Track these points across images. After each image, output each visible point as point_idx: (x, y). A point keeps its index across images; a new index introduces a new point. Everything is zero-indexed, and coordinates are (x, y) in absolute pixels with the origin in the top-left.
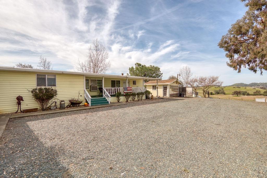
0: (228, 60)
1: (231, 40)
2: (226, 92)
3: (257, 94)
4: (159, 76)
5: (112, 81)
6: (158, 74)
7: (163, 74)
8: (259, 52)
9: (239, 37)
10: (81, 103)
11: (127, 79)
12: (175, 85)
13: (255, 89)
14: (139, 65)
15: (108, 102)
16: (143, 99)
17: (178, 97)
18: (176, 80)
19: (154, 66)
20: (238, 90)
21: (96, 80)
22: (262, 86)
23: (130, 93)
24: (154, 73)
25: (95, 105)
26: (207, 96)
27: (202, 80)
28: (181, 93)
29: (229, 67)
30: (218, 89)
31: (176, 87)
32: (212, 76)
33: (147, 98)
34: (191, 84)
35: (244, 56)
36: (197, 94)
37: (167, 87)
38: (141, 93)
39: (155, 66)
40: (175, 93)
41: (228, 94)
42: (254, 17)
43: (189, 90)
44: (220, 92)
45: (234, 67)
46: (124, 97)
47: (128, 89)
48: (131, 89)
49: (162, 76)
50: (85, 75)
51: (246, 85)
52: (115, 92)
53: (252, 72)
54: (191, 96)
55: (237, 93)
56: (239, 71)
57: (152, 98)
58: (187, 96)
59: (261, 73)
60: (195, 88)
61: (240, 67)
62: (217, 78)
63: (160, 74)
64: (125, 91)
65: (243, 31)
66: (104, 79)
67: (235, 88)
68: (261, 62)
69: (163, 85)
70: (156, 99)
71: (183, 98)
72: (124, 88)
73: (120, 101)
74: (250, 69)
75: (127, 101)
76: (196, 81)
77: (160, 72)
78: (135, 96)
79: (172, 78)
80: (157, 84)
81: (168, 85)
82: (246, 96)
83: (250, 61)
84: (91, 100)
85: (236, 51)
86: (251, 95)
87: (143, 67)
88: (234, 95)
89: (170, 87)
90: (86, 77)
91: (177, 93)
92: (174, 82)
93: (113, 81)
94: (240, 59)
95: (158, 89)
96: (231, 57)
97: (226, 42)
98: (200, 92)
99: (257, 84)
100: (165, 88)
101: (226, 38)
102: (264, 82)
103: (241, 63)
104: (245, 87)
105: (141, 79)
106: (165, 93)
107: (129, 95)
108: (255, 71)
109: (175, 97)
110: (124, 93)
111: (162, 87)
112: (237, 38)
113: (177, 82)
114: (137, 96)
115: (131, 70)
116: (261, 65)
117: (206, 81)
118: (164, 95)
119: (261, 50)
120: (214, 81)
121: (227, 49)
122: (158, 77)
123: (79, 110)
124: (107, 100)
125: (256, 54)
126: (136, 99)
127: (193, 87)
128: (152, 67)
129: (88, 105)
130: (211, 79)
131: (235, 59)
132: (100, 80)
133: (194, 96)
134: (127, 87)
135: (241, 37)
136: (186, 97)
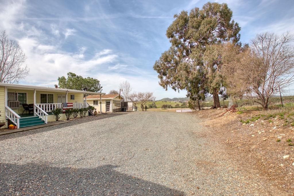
0: (159, 80)
1: (161, 65)
2: (157, 106)
3: (177, 107)
4: (99, 90)
5: (41, 95)
6: (97, 88)
7: (103, 88)
8: (177, 77)
9: (166, 63)
10: (4, 125)
11: (66, 93)
12: (118, 99)
13: (176, 103)
14: (73, 75)
15: (44, 122)
16: (86, 116)
17: (121, 111)
18: (119, 95)
19: (92, 78)
20: (165, 104)
21: (16, 94)
22: (180, 101)
23: (72, 109)
24: (93, 86)
25: (26, 127)
26: (145, 109)
27: (141, 95)
28: (123, 108)
29: (160, 86)
30: (151, 103)
31: (119, 102)
32: (148, 92)
33: (90, 114)
34: (132, 98)
35: (169, 78)
36: (136, 108)
37: (109, 102)
38: (84, 108)
39: (94, 79)
40: (118, 108)
41: (159, 108)
42: (174, 52)
43: (130, 105)
44: (153, 106)
45: (163, 86)
46: (64, 114)
47: (68, 105)
48: (72, 104)
49: (102, 90)
50: (7, 87)
51: (171, 100)
52: (51, 109)
53: (173, 90)
54: (132, 111)
55: (165, 107)
56: (167, 90)
57: (95, 114)
58: (129, 110)
59: (179, 91)
60: (135, 102)
61: (167, 86)
62: (152, 94)
63: (99, 87)
64: (64, 108)
65: (168, 60)
66: (35, 92)
67: (163, 102)
68: (178, 83)
69: (106, 100)
70: (99, 115)
71: (126, 113)
72: (63, 103)
73: (59, 120)
74: (172, 88)
75: (68, 119)
76: (135, 96)
77: (100, 85)
78: (78, 112)
79: (114, 93)
80: (101, 98)
81: (111, 99)
82: (170, 109)
83: (173, 83)
84: (20, 120)
85: (165, 74)
86: (174, 108)
87: (78, 78)
88: (163, 108)
89: (113, 102)
90: (8, 90)
91: (119, 108)
92: (116, 97)
93: (44, 95)
94: (167, 80)
95: (102, 105)
96: (161, 78)
97: (158, 66)
98: (139, 106)
99: (177, 98)
100: (108, 103)
101: (158, 63)
102: (181, 98)
103: (168, 83)
104: (169, 101)
105: (82, 93)
106: (108, 108)
107: (71, 112)
108: (175, 90)
109: (118, 112)
110: (64, 109)
111: (105, 102)
112: (165, 64)
113: (120, 97)
114: (79, 112)
115: (62, 80)
116: (178, 86)
117: (144, 96)
118: (107, 110)
119: (178, 76)
120: (149, 97)
121: (159, 71)
122: (97, 91)
123: (6, 134)
124: (41, 119)
125: (176, 78)
126: (79, 116)
127: (133, 102)
128: (90, 80)
129: (16, 127)
130: (148, 95)
131: (164, 80)
132: (23, 94)
133: (134, 110)
134: (67, 102)
135: (167, 64)
136: (128, 112)
